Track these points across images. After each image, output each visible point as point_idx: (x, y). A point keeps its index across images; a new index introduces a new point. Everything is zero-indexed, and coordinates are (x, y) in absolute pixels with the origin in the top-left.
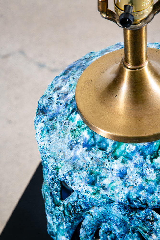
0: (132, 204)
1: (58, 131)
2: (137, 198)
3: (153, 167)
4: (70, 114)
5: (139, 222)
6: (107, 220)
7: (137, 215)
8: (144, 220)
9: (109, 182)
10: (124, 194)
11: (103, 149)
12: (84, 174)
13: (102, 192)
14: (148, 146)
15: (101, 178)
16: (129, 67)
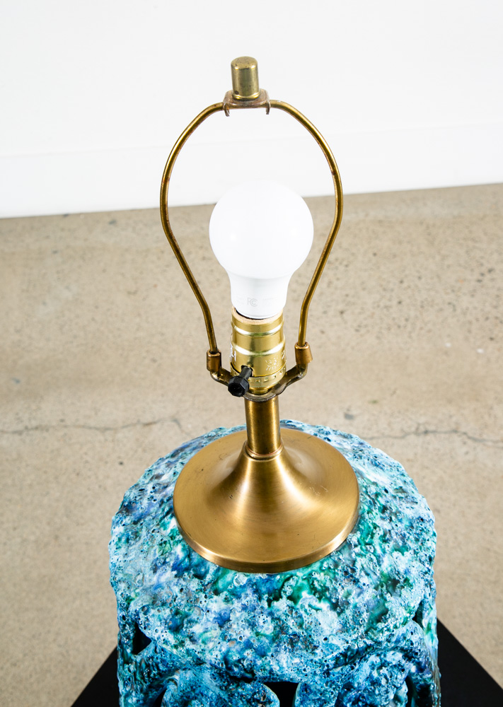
0: (229, 669)
1: (141, 541)
2: (239, 661)
3: (271, 614)
4: (164, 517)
5: (243, 702)
6: (198, 695)
7: (240, 690)
8: (250, 699)
9: (201, 631)
10: (220, 651)
11: (200, 576)
12: (166, 613)
13: (189, 645)
14: (267, 580)
15: (190, 622)
16: (253, 455)
